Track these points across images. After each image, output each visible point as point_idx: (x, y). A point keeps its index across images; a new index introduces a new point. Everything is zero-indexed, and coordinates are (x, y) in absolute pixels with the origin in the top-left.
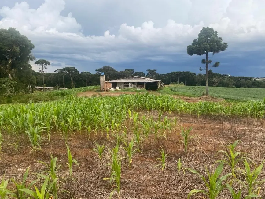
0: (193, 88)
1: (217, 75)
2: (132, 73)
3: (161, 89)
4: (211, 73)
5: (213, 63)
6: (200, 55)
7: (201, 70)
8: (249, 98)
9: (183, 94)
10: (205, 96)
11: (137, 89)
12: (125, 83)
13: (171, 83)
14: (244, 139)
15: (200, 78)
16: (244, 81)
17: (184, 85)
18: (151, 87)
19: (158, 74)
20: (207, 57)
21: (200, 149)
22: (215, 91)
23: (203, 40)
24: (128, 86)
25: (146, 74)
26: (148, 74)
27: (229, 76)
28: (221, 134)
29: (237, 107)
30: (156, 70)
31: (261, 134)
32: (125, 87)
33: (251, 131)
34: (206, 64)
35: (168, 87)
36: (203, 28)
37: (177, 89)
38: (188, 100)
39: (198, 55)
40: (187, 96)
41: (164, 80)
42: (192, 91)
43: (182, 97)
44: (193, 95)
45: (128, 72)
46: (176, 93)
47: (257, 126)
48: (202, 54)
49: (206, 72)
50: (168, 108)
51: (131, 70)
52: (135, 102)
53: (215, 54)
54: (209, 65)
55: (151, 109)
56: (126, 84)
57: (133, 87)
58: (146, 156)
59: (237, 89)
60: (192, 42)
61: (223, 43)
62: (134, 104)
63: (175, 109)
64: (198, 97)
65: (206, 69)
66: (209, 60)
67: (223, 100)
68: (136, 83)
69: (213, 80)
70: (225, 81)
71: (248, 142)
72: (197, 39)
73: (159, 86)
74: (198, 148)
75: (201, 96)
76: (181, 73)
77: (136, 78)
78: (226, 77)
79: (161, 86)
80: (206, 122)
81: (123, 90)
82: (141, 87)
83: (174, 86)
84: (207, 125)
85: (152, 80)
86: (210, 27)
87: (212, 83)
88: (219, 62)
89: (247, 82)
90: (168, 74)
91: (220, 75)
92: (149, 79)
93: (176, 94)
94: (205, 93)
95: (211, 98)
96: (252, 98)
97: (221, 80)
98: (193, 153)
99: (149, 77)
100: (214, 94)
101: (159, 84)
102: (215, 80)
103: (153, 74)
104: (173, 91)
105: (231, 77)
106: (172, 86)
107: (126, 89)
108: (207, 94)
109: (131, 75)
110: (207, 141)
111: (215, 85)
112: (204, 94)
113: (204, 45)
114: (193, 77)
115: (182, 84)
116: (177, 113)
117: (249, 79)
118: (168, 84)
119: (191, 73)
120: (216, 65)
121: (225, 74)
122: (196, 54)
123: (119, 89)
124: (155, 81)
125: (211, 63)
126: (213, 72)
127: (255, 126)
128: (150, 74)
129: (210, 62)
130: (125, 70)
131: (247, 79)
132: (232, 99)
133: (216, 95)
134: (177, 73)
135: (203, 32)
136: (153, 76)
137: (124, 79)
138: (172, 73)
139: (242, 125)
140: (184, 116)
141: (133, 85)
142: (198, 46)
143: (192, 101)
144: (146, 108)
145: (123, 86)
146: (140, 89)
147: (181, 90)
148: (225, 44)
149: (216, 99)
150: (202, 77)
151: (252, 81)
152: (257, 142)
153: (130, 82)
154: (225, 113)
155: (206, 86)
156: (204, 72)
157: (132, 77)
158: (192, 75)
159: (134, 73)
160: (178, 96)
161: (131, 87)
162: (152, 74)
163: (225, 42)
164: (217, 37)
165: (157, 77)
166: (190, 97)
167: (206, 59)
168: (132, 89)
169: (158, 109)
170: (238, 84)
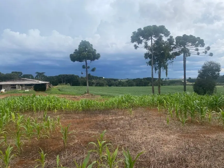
0: (78, 88)
1: (95, 77)
2: (20, 75)
3: (50, 90)
4: (90, 76)
5: (91, 69)
6: (81, 61)
7: (82, 73)
8: (117, 94)
9: (69, 94)
10: (87, 94)
11: (26, 91)
12: (11, 85)
13: (59, 84)
14: (111, 127)
15: (83, 80)
16: (113, 81)
17: (70, 86)
18: (40, 88)
19: (46, 76)
20: (86, 64)
21: (78, 141)
22: (94, 89)
23: (82, 50)
24: (15, 88)
25: (34, 76)
26: (37, 76)
27: (104, 78)
28: (96, 125)
29: (108, 102)
30: (44, 73)
31: (122, 121)
32: (12, 89)
33: (116, 120)
34: (85, 69)
35: (56, 88)
36: (82, 41)
37: (64, 89)
38: (73, 99)
39: (80, 61)
40: (73, 95)
41: (52, 82)
42: (77, 90)
43: (68, 96)
44: (77, 94)
45: (16, 74)
46: (63, 92)
47: (121, 115)
48: (83, 61)
49: (86, 75)
50: (54, 107)
51: (19, 73)
52: (21, 104)
53: (92, 62)
54: (88, 70)
55: (37, 110)
56: (14, 86)
57: (20, 89)
58: (27, 158)
59: (109, 88)
60: (74, 51)
61: (97, 54)
62: (20, 106)
63: (61, 107)
64: (81, 95)
65: (86, 72)
66: (88, 66)
67: (100, 97)
68: (24, 85)
69: (92, 81)
70: (101, 82)
71: (114, 129)
72: (78, 49)
73: (47, 87)
74: (77, 141)
75: (84, 94)
76: (67, 75)
77: (24, 80)
78: (101, 79)
79: (49, 87)
80: (86, 116)
81: (9, 92)
82: (30, 88)
83: (62, 87)
84: (86, 119)
85: (41, 82)
86: (87, 41)
87: (92, 83)
88: (95, 68)
89: (115, 82)
90: (56, 76)
91: (97, 77)
92: (37, 81)
93: (62, 94)
94: (87, 91)
95: (91, 96)
96: (120, 94)
97: (98, 81)
98: (72, 146)
99: (38, 79)
100: (93, 92)
101: (47, 85)
102: (94, 81)
103: (42, 76)
104: (61, 91)
105: (105, 79)
106: (59, 86)
107: (13, 91)
108: (88, 92)
109: (19, 77)
110: (84, 133)
111: (94, 85)
112: (85, 93)
113: (83, 54)
114: (78, 79)
115: (68, 85)
116: (63, 111)
117: (117, 81)
118: (56, 85)
119: (75, 76)
120: (93, 70)
121: (100, 77)
122: (78, 61)
123: (5, 91)
124: (43, 82)
125: (90, 69)
126: (91, 75)
127: (119, 115)
128: (39, 76)
129: (89, 67)
130: (12, 72)
131: (115, 80)
132: (106, 95)
133: (95, 93)
134: (64, 75)
135: (82, 44)
136: (41, 78)
137: (11, 81)
138: (59, 76)
139: (111, 116)
140: (68, 114)
141: (21, 87)
142: (79, 55)
143: (77, 98)
144: (33, 109)
145: (9, 88)
146: (28, 91)
147: (67, 90)
148: (99, 54)
149: (94, 96)
150: (84, 79)
151: (118, 81)
152: (119, 129)
153: (17, 84)
154: (100, 107)
155: (86, 86)
156: (84, 75)
157: (20, 79)
158: (76, 77)
159: (22, 75)
160: (65, 95)
161: (19, 89)
162: (40, 76)
163: (99, 53)
164: (92, 49)
165: (46, 79)
166: (75, 95)
167: (85, 65)
168: (20, 91)
169: (45, 110)
170: (110, 84)
